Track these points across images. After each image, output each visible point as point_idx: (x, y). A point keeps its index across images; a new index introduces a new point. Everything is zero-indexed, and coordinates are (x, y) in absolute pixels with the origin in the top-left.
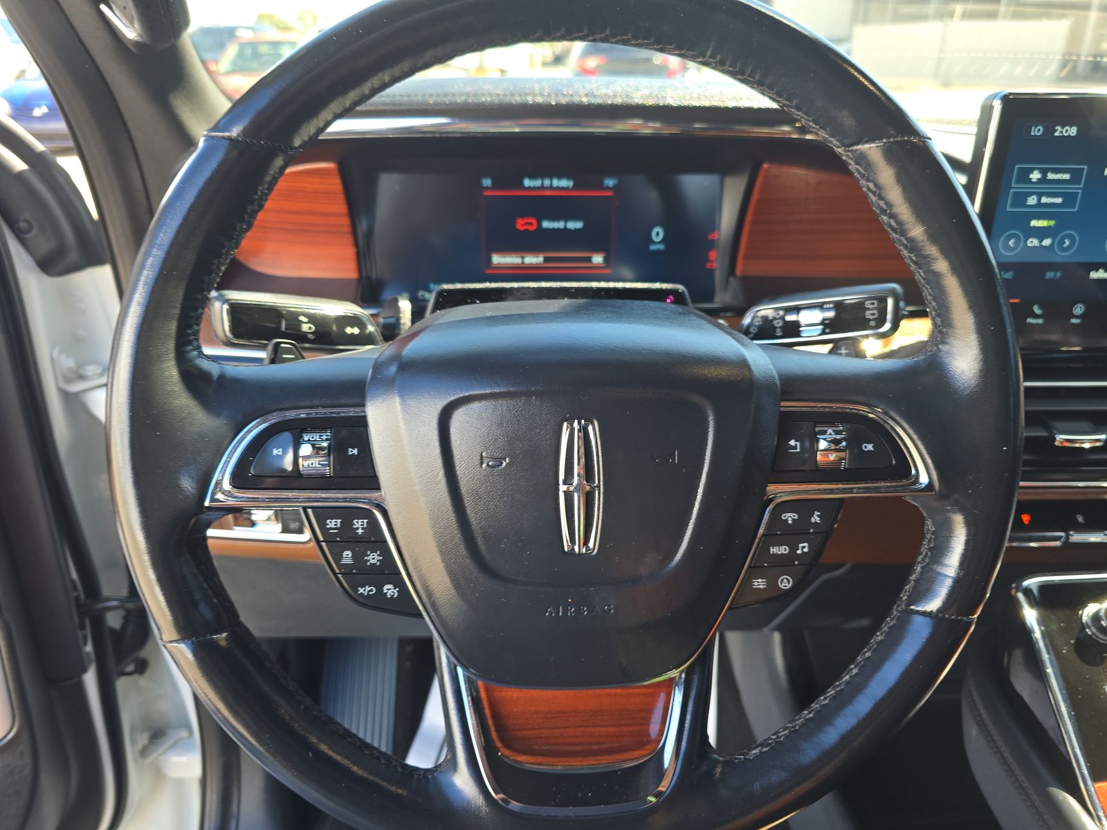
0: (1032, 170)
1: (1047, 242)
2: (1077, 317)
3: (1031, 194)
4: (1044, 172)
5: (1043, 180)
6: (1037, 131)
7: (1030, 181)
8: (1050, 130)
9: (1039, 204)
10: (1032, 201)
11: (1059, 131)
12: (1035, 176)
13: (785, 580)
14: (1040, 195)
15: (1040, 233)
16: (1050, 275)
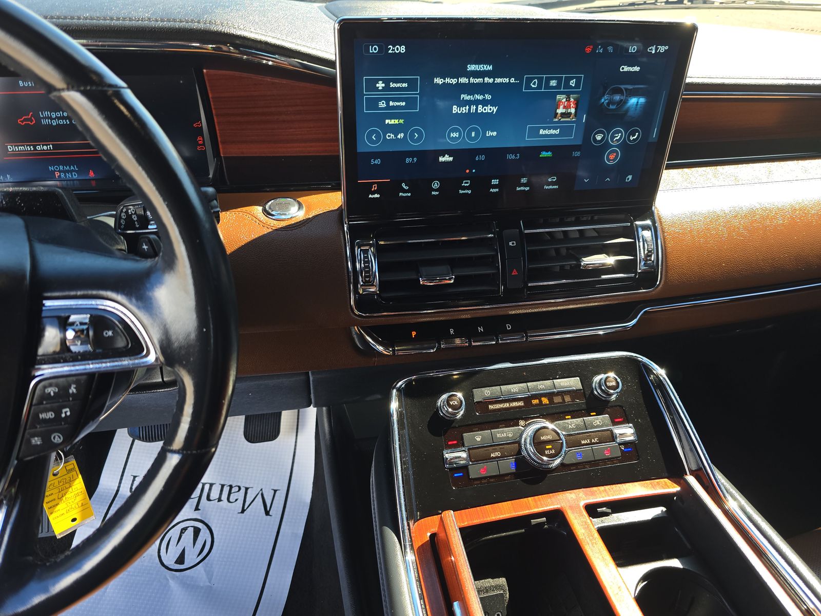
0: (377, 81)
1: (401, 136)
2: (436, 190)
3: (381, 99)
4: (387, 82)
5: (387, 88)
6: (374, 49)
7: (377, 89)
8: (383, 49)
9: (388, 107)
10: (382, 104)
11: (391, 49)
12: (380, 85)
13: (57, 437)
14: (388, 100)
15: (395, 129)
16: (408, 160)
